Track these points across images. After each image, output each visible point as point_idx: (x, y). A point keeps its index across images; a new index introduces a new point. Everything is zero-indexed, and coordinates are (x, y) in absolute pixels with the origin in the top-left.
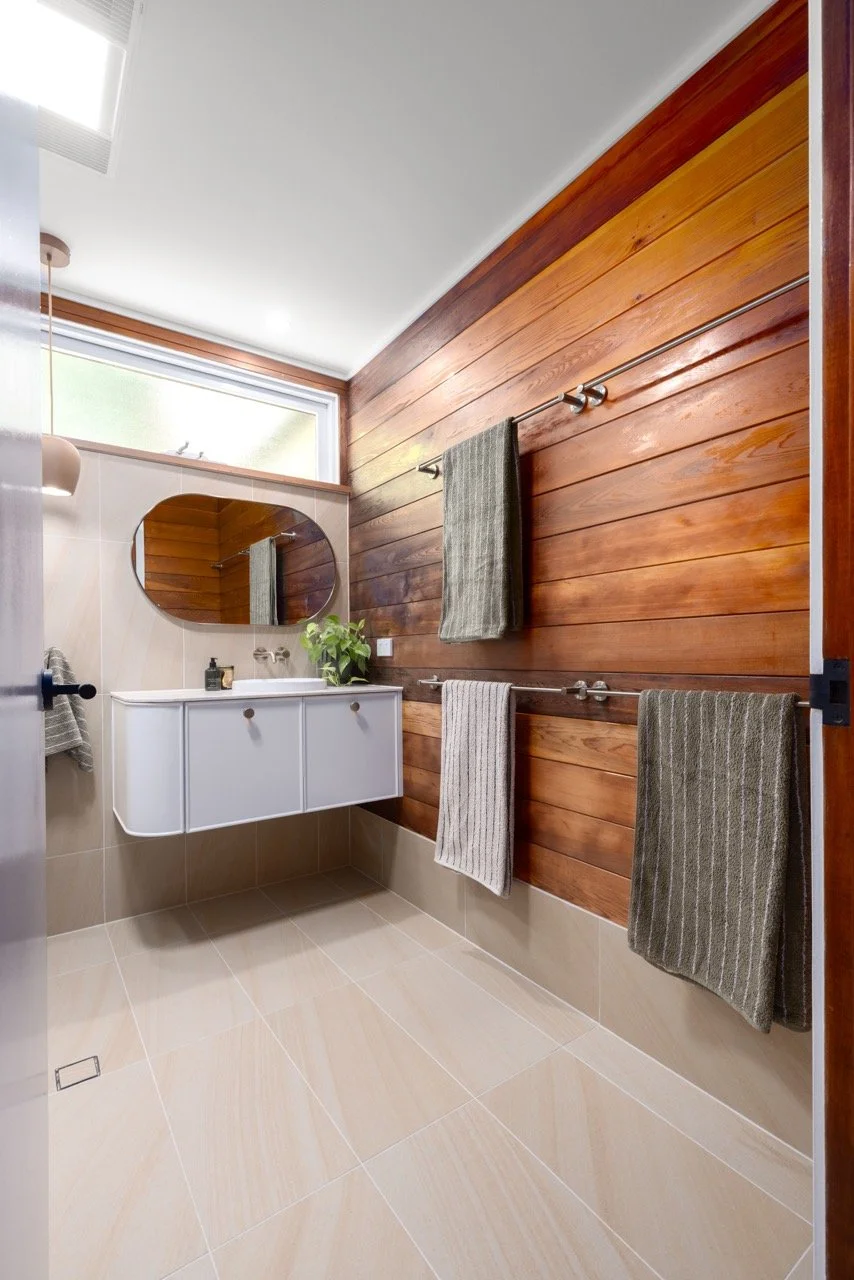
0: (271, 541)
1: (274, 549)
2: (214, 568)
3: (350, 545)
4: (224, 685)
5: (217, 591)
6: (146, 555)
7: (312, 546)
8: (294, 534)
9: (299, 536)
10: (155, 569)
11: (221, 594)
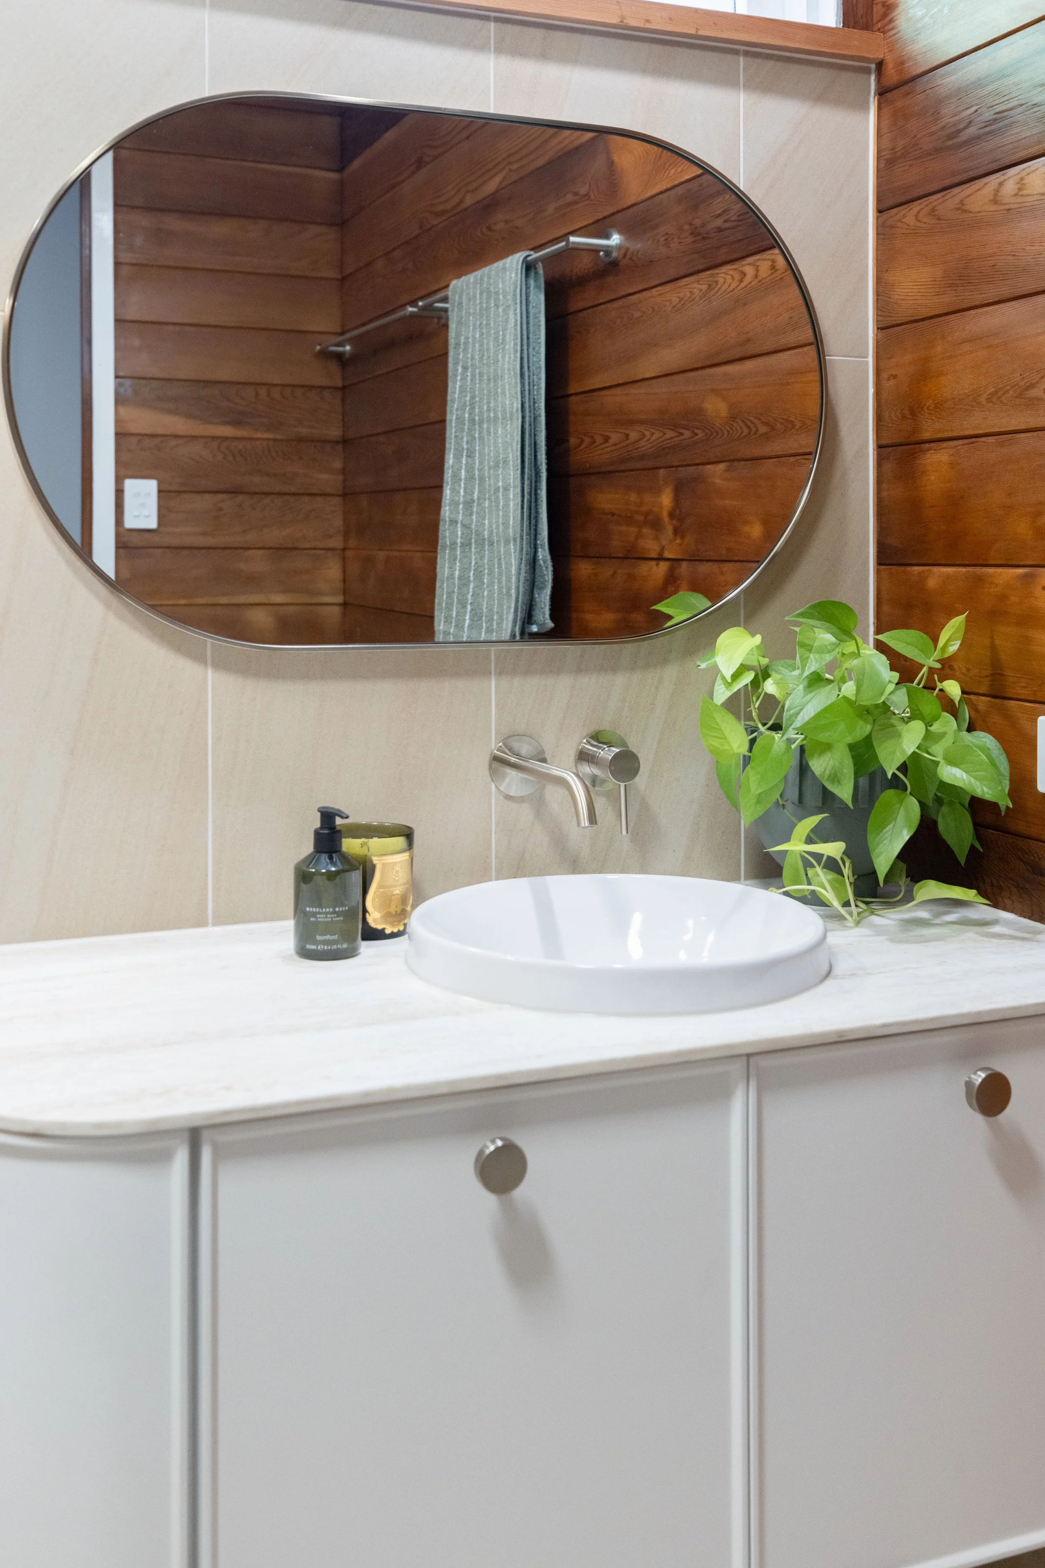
0: (529, 267)
1: (539, 300)
2: (325, 355)
3: (879, 280)
4: (375, 919)
5: (335, 433)
6: (118, 321)
7: (695, 286)
8: (615, 239)
9: (637, 246)
10: (143, 364)
11: (345, 442)
